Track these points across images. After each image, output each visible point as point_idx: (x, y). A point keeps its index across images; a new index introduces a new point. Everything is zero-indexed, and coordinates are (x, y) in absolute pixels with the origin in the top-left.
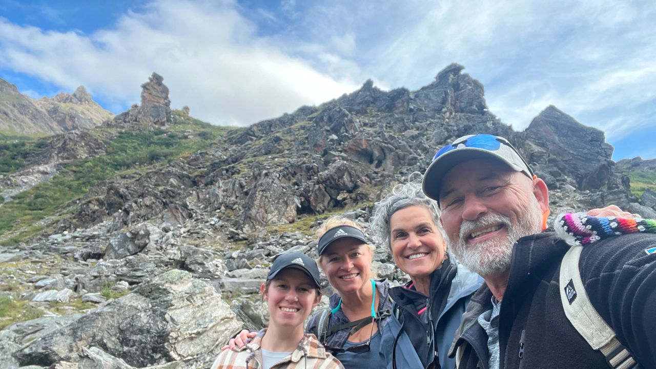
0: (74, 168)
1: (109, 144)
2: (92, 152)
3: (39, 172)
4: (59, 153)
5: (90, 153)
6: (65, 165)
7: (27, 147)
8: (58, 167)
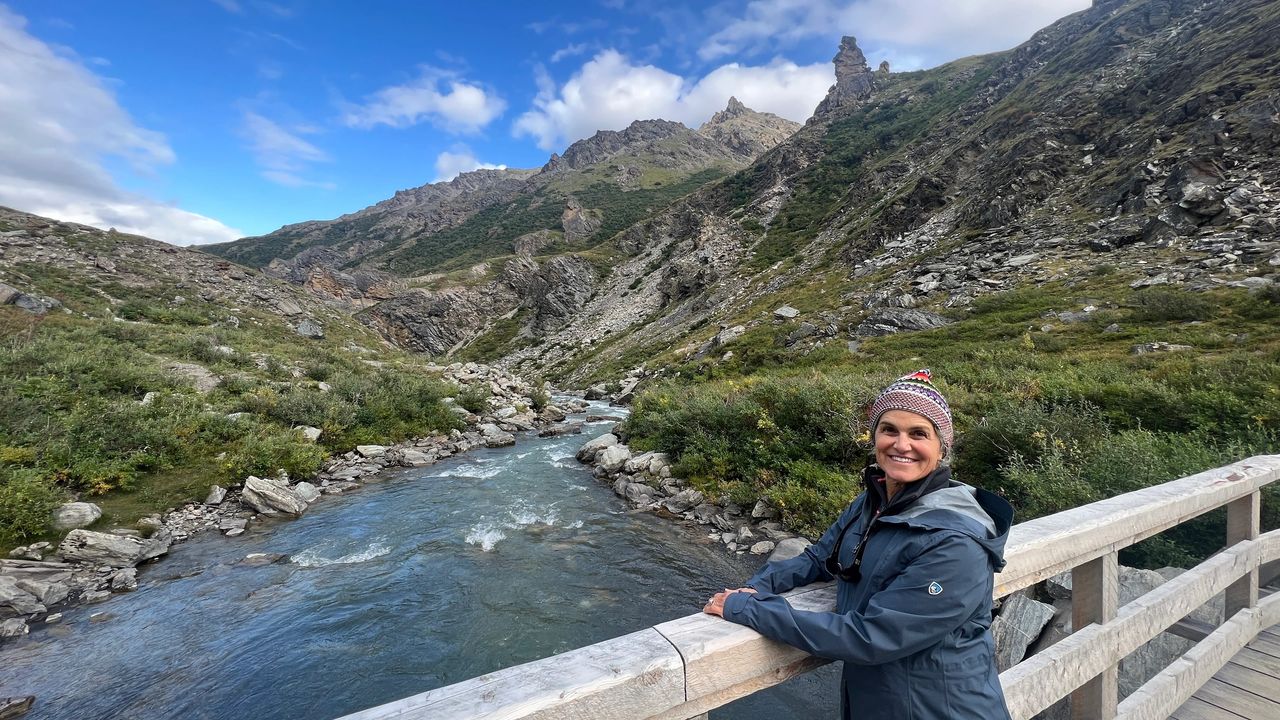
0: (805, 180)
1: (825, 142)
2: (812, 158)
3: (775, 194)
4: (781, 170)
5: (810, 159)
6: (795, 180)
7: (748, 175)
8: (787, 183)
